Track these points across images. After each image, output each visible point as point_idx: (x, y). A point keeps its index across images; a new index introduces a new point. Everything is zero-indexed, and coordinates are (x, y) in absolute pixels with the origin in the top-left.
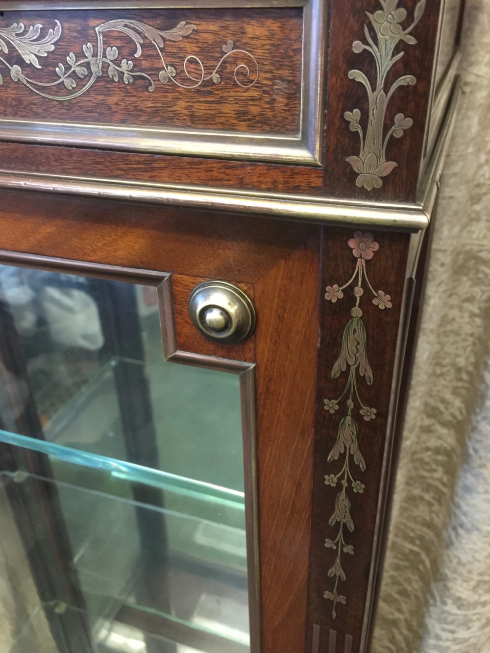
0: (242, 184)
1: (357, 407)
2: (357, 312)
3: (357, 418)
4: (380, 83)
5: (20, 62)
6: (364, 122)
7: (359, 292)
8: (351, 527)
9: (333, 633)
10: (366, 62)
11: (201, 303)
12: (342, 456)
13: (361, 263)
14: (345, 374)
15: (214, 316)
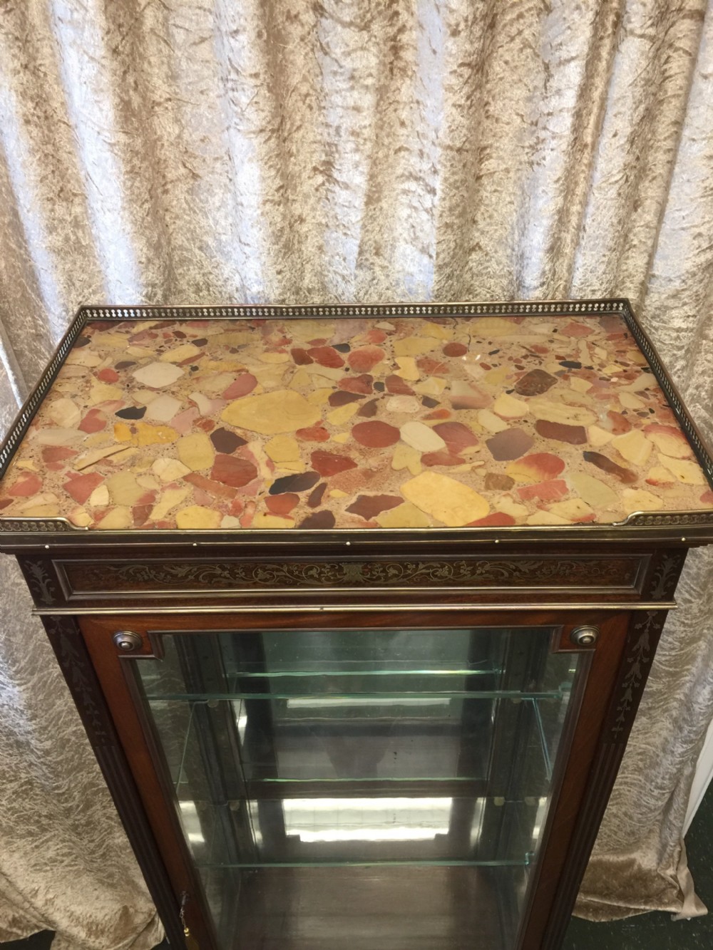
0: (608, 601)
1: (642, 658)
2: (647, 630)
3: (641, 662)
4: (664, 575)
5: (520, 571)
6: (657, 584)
7: (648, 625)
8: (631, 700)
9: (613, 745)
10: (661, 572)
11: (580, 636)
12: (632, 676)
13: (650, 618)
14: (638, 650)
15: (586, 639)
